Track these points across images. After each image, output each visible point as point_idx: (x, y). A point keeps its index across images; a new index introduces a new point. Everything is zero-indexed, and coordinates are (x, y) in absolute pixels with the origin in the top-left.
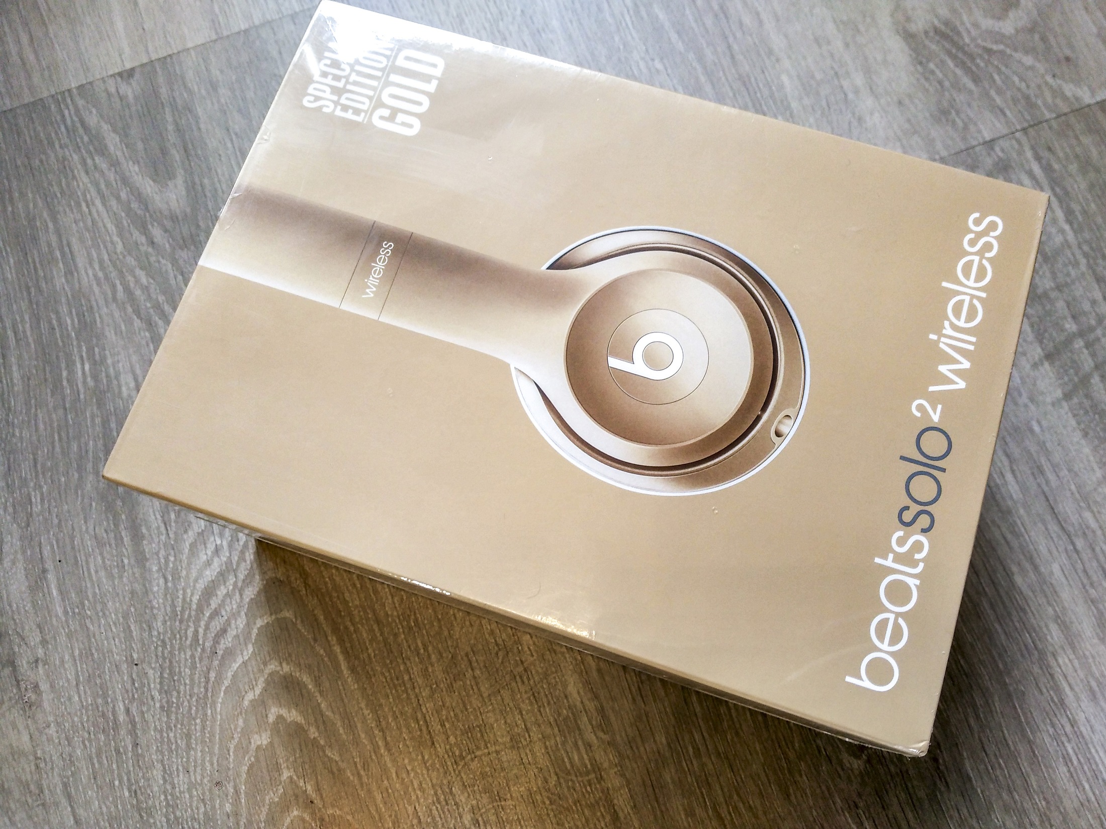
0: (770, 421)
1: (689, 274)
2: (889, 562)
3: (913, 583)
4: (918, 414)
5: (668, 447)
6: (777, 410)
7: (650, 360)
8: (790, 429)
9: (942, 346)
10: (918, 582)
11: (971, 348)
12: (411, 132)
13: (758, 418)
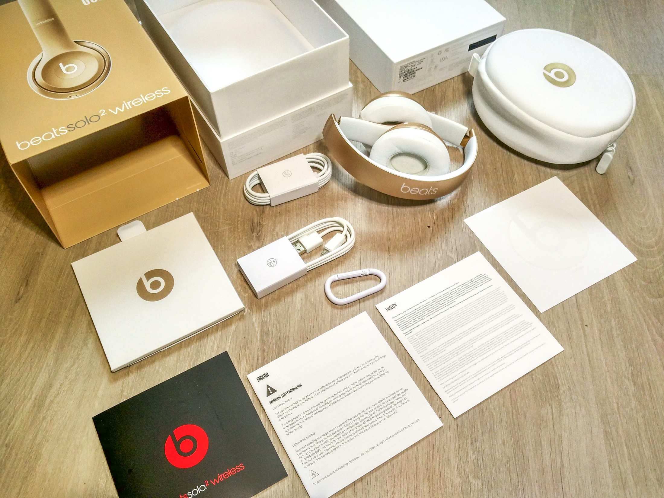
0: (72, 94)
1: (98, 61)
2: (54, 131)
3: (53, 137)
4: (100, 112)
5: (47, 84)
6: (76, 93)
7: (67, 70)
8: (73, 97)
9: (123, 105)
10: (54, 137)
11: (128, 109)
12: (85, 4)
13: (72, 92)
